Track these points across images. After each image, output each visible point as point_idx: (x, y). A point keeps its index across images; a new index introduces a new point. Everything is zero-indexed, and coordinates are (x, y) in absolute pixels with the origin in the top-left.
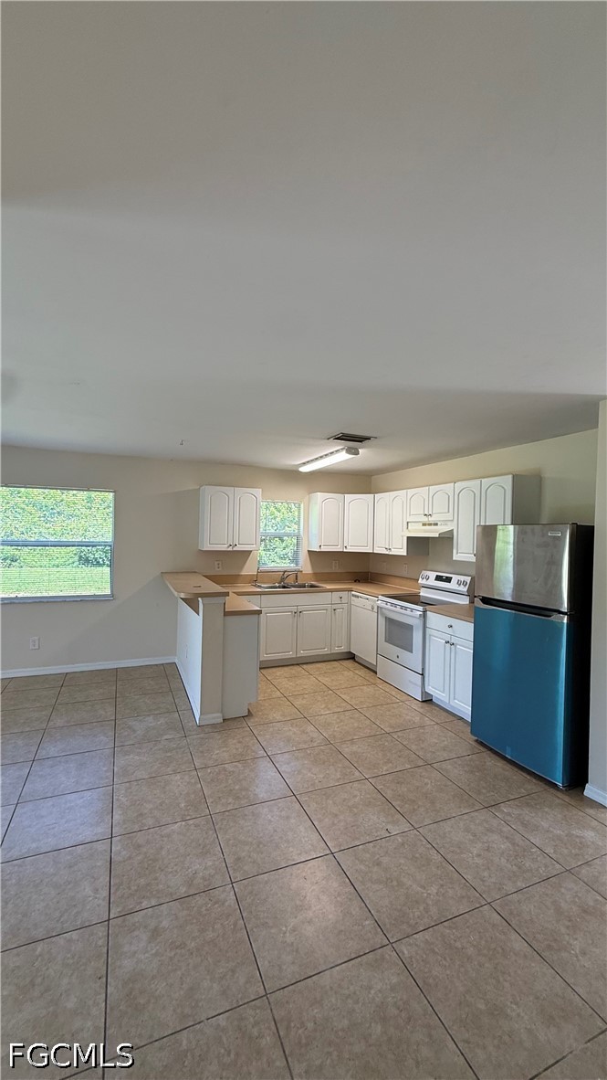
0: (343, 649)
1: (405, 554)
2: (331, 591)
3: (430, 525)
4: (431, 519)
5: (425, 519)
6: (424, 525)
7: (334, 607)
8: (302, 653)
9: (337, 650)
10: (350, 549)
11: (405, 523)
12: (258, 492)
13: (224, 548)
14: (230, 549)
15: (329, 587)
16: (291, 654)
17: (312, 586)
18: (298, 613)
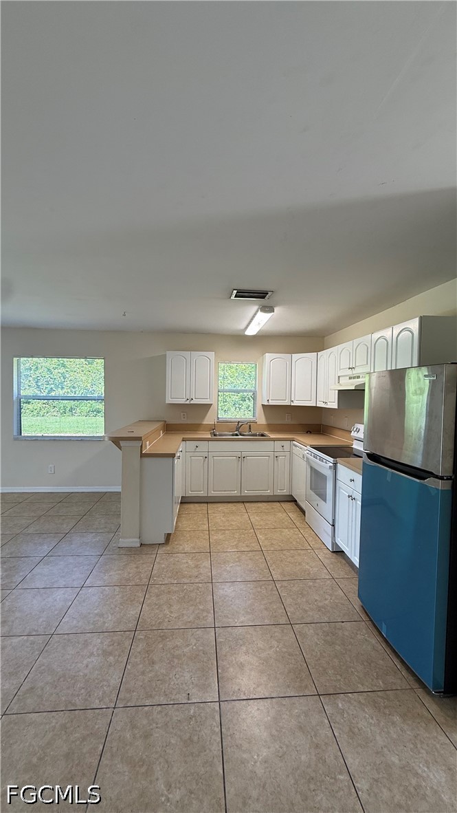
0: (285, 492)
1: (337, 407)
2: (274, 440)
3: (354, 378)
4: (355, 372)
5: (350, 372)
6: (350, 378)
7: (276, 454)
8: (246, 493)
9: (279, 492)
10: (296, 403)
11: (337, 378)
12: (211, 355)
13: (182, 401)
14: (188, 402)
15: (272, 436)
16: (235, 493)
17: (262, 435)
18: (241, 458)
